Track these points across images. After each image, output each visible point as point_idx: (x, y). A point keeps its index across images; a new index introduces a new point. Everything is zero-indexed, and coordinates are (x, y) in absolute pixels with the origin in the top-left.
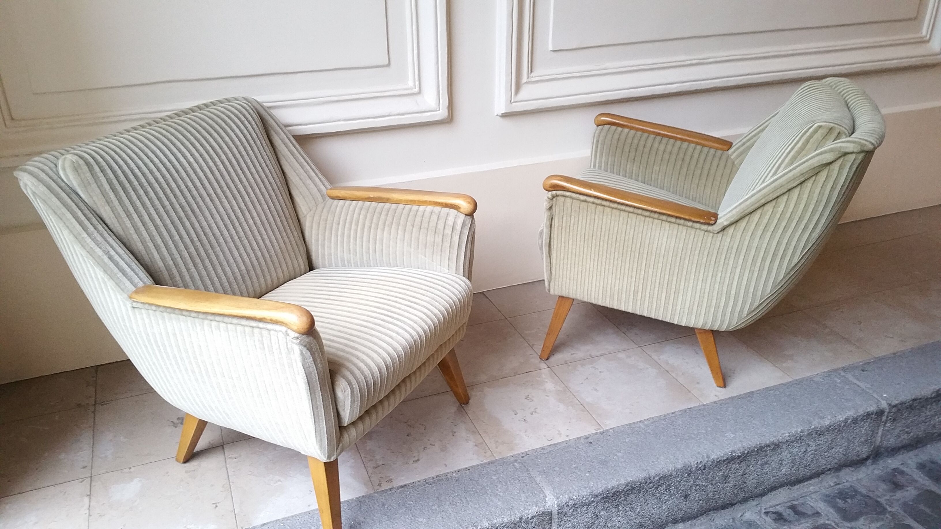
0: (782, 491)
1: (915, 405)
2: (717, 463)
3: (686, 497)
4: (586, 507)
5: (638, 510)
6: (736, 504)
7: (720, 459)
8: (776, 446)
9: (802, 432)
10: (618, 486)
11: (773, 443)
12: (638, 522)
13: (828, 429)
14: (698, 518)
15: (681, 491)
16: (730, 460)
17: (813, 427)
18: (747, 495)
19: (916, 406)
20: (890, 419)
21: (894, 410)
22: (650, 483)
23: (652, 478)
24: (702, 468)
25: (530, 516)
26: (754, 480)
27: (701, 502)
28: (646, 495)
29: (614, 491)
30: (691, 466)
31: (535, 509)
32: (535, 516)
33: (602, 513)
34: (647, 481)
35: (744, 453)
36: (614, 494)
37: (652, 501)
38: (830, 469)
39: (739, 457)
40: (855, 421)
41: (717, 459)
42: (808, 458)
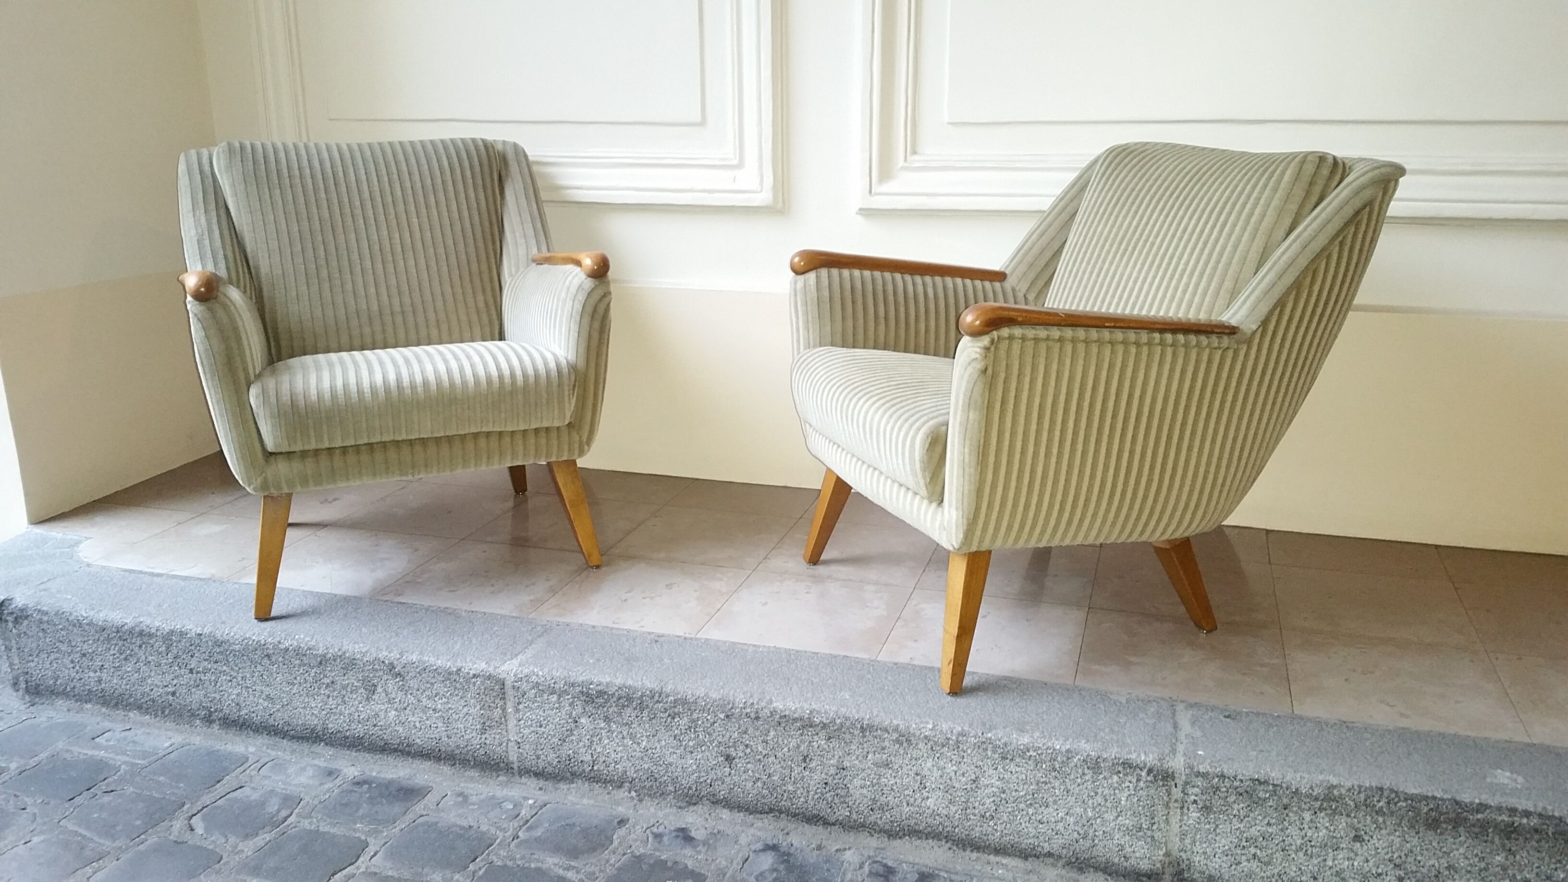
0: (936, 848)
1: (1262, 795)
2: (781, 717)
3: (729, 758)
4: (555, 696)
5: (644, 743)
6: (834, 824)
7: (787, 713)
8: (905, 739)
9: (962, 734)
10: (608, 684)
11: (896, 729)
12: (646, 766)
13: (1023, 752)
14: (758, 816)
15: (716, 742)
16: (807, 724)
17: (990, 735)
18: (854, 816)
19: (1265, 799)
20: (1195, 802)
21: (1199, 782)
22: (658, 702)
23: (663, 696)
24: (753, 715)
25: (472, 672)
26: (865, 791)
27: (759, 784)
28: (654, 721)
29: (599, 688)
30: (733, 704)
31: (483, 665)
32: (479, 676)
33: (583, 720)
34: (657, 696)
35: (833, 721)
36: (601, 693)
37: (665, 738)
38: (1050, 855)
39: (824, 726)
40: (1095, 765)
41: (781, 711)
42: (985, 799)
